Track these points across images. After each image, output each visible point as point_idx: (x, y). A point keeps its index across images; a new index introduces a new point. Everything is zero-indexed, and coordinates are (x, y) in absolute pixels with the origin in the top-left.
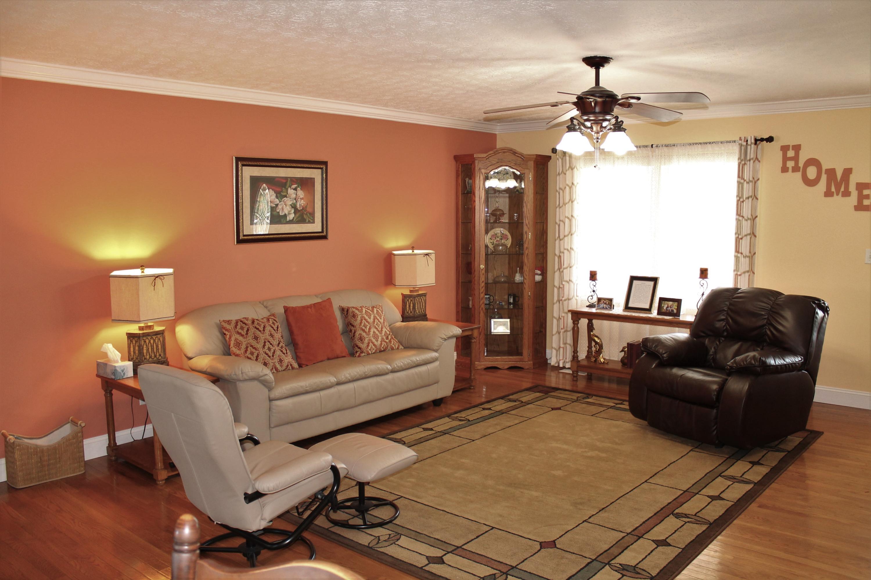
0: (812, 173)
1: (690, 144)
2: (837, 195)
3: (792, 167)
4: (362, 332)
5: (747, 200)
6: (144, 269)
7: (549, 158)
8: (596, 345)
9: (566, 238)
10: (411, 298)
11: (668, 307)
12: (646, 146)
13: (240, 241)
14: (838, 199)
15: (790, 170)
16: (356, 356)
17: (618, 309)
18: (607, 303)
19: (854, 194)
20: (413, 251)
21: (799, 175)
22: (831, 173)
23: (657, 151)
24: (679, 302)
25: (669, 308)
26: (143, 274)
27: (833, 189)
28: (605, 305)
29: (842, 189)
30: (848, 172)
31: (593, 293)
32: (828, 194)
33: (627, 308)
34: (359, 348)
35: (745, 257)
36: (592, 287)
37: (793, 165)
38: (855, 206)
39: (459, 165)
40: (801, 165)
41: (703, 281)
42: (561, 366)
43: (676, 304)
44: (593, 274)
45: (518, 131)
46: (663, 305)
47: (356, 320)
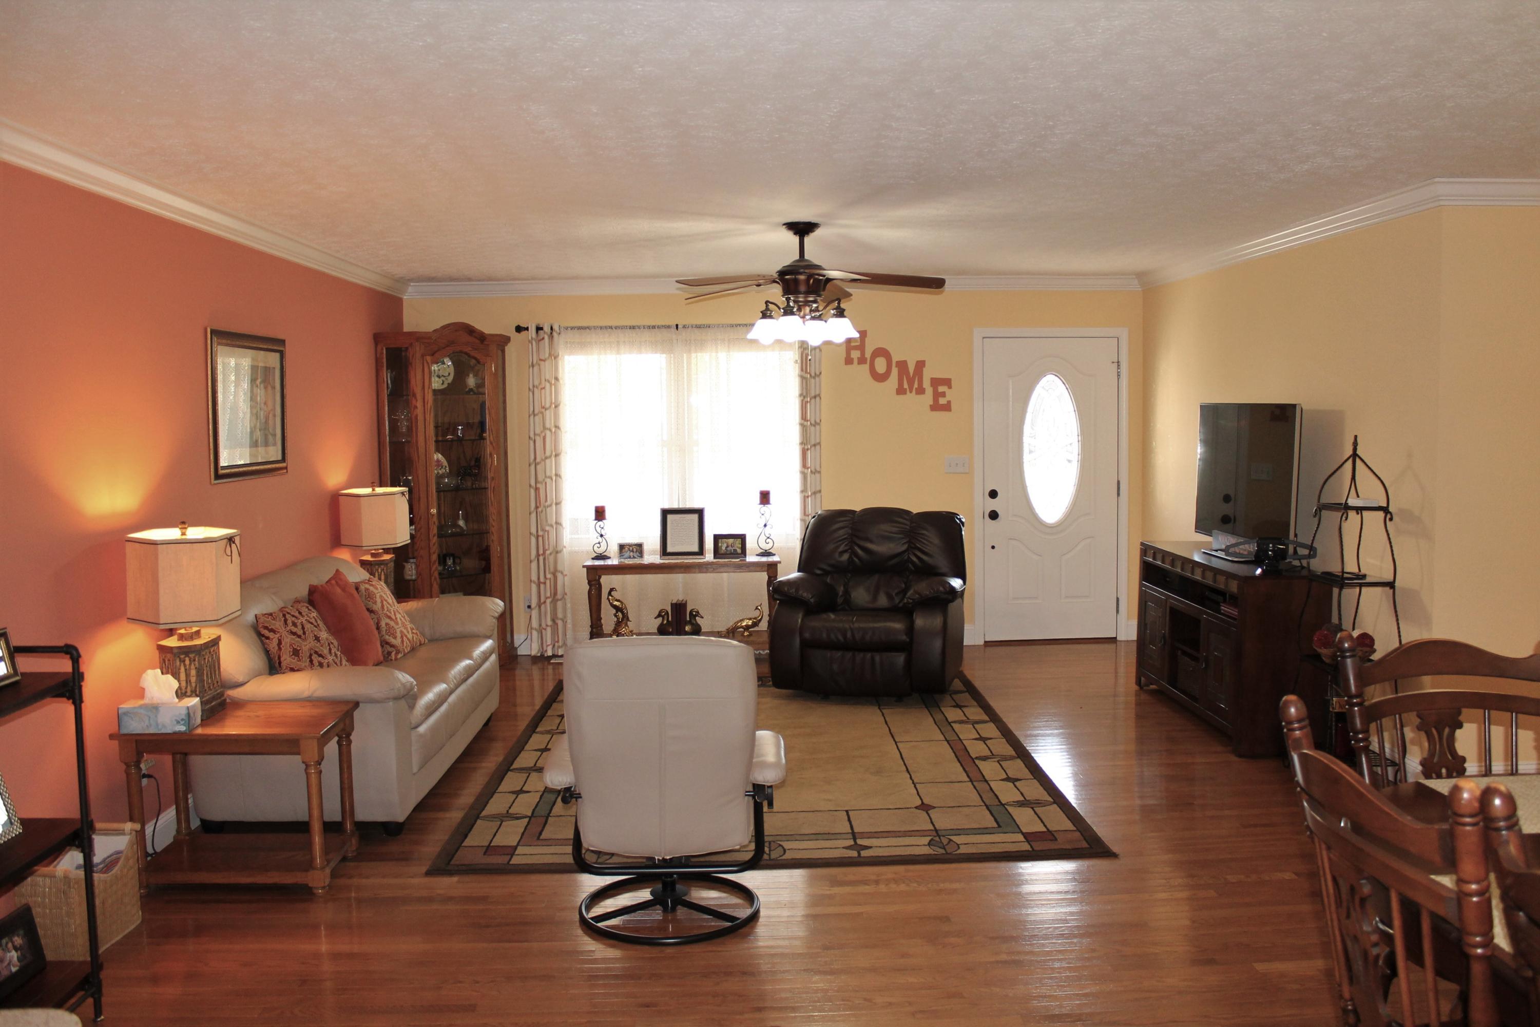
0: (881, 365)
1: (732, 326)
2: (911, 392)
3: (858, 358)
4: (388, 621)
5: (813, 400)
6: (186, 528)
7: (507, 340)
8: (617, 612)
9: (548, 461)
10: (382, 566)
11: (727, 547)
12: (669, 327)
13: (218, 476)
14: (911, 397)
15: (856, 361)
16: (391, 660)
17: (652, 556)
18: (635, 550)
19: (929, 391)
20: (373, 490)
21: (866, 367)
22: (902, 365)
23: (683, 334)
24: (742, 538)
25: (730, 548)
26: (184, 537)
27: (906, 386)
28: (631, 553)
29: (916, 386)
30: (920, 365)
31: (600, 539)
32: (900, 391)
33: (664, 552)
34: (392, 646)
35: (814, 474)
36: (599, 529)
37: (859, 356)
38: (931, 405)
39: (382, 349)
40: (868, 355)
41: (765, 508)
42: (550, 653)
43: (739, 541)
44: (600, 510)
45: (458, 296)
46: (720, 545)
47: (375, 603)
